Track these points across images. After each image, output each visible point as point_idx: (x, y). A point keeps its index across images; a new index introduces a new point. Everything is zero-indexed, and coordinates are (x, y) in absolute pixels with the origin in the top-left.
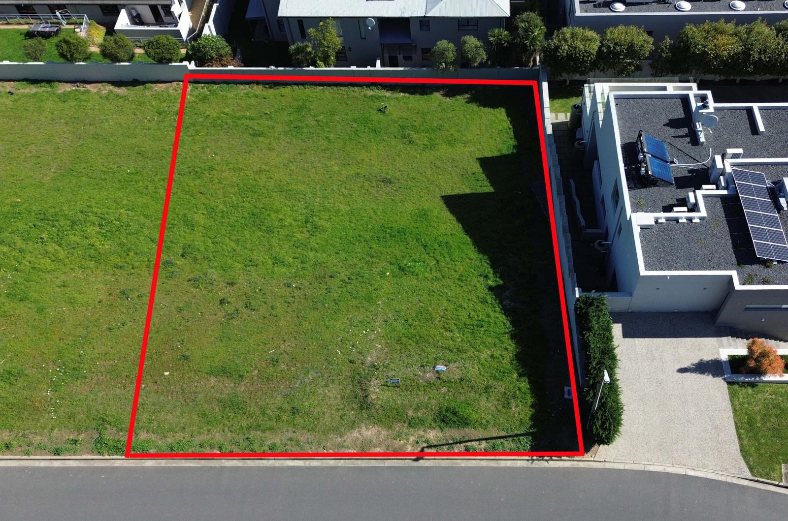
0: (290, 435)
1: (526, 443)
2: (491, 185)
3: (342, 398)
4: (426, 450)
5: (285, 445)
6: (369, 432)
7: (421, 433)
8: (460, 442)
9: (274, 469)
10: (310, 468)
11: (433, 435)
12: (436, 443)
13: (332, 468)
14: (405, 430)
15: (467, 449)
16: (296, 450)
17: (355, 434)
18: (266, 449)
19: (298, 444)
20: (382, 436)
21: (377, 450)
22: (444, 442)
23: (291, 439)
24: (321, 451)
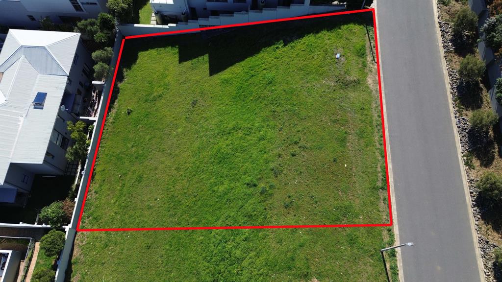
0: (373, 110)
1: (370, 28)
2: (203, 55)
3: (354, 92)
4: (376, 61)
5: (378, 112)
6: (370, 81)
7: (369, 62)
8: (372, 49)
9: (388, 116)
10: (387, 103)
11: (369, 59)
12: (372, 57)
13: (386, 95)
14: (368, 68)
15: (374, 47)
16: (380, 108)
17: (371, 86)
18: (380, 119)
19: (377, 107)
20: (371, 76)
21: (377, 78)
22: (372, 55)
23: (375, 110)
24: (379, 98)
